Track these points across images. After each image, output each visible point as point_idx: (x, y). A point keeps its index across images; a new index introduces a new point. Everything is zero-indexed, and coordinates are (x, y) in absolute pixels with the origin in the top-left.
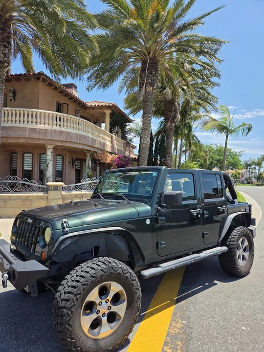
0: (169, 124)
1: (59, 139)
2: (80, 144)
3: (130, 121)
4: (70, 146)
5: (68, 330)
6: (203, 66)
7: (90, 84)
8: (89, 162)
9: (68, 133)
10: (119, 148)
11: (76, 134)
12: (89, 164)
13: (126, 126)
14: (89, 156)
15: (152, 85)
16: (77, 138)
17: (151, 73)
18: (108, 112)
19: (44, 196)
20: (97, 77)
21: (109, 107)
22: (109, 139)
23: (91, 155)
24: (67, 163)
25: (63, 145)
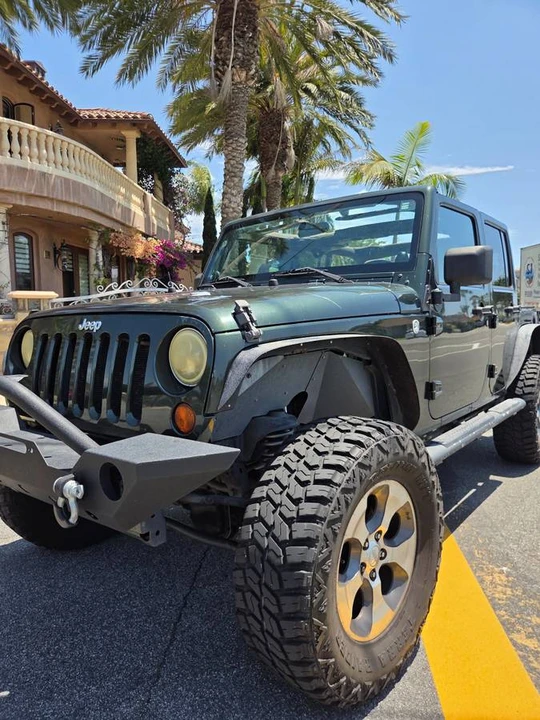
0: (272, 172)
1: (21, 190)
2: (74, 205)
3: (181, 164)
4: (50, 208)
5: (320, 633)
6: (357, 30)
7: (90, 58)
8: (97, 254)
9: (43, 174)
10: (162, 225)
11: (65, 179)
12: (97, 258)
13: (174, 175)
14: (95, 237)
15: (245, 65)
16: (67, 189)
17: (242, 35)
18: (132, 136)
19: (5, 326)
20: (105, 38)
21: (134, 123)
22: (139, 201)
23: (102, 235)
24: (43, 255)
25: (31, 205)
